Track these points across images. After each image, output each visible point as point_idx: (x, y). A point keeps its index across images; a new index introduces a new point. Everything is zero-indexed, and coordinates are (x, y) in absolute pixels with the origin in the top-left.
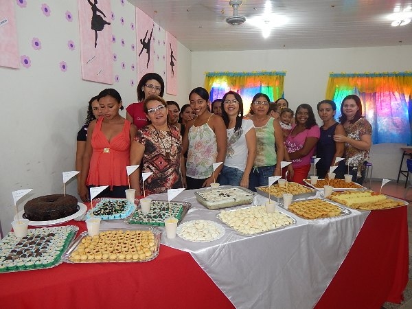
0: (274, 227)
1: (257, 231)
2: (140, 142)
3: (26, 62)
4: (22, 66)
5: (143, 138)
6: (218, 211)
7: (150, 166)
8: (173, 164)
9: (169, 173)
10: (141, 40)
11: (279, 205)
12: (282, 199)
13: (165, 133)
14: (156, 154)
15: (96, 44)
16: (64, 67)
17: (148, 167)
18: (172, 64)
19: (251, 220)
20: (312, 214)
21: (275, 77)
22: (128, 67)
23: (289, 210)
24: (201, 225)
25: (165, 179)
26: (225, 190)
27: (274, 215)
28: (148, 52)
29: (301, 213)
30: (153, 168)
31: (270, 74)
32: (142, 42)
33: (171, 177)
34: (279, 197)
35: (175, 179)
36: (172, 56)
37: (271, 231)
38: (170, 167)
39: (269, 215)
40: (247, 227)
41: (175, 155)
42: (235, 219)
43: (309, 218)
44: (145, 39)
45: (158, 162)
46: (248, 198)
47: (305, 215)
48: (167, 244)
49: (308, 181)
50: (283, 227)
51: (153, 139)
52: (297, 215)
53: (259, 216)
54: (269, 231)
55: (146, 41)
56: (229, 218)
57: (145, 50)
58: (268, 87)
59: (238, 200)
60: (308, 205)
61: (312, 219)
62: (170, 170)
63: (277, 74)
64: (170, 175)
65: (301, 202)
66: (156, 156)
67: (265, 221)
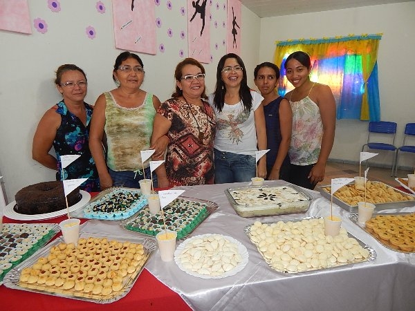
0: (332, 262)
1: (301, 269)
2: (166, 116)
3: (41, 26)
4: (35, 30)
5: (170, 111)
6: (251, 221)
7: (178, 149)
8: (205, 149)
9: (200, 160)
10: (193, 2)
11: (350, 219)
12: (356, 208)
13: (197, 108)
14: (185, 133)
15: (133, 7)
16: (91, 33)
17: (175, 150)
18: (234, 32)
19: (296, 244)
20: (407, 240)
21: (366, 42)
22: (177, 34)
23: (366, 228)
24: (214, 245)
25: (195, 167)
26: (268, 189)
27: (338, 239)
28: (203, 17)
29: (386, 237)
30: (181, 152)
31: (359, 39)
32: (195, 5)
33: (203, 164)
34: (353, 205)
35: (207, 167)
36: (234, 23)
37: (327, 269)
38: (201, 152)
39: (329, 239)
40: (286, 258)
41: (207, 137)
42: (270, 241)
43: (400, 249)
44: (198, 2)
45: (186, 145)
46: (301, 205)
47: (393, 241)
48: (153, 272)
49: (403, 181)
50: (350, 264)
51: (182, 115)
52: (379, 239)
53: (309, 239)
54: (323, 269)
55: (200, 4)
56: (263, 237)
57: (199, 15)
58: (355, 55)
59: (284, 206)
60: (400, 224)
61: (406, 251)
62: (201, 156)
63: (368, 38)
64: (201, 161)
65: (389, 217)
66: (185, 136)
67: (319, 249)
